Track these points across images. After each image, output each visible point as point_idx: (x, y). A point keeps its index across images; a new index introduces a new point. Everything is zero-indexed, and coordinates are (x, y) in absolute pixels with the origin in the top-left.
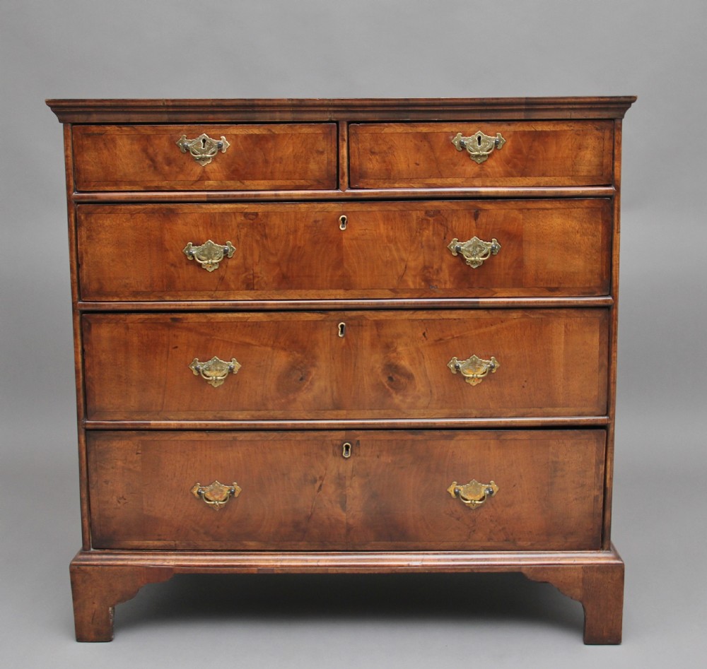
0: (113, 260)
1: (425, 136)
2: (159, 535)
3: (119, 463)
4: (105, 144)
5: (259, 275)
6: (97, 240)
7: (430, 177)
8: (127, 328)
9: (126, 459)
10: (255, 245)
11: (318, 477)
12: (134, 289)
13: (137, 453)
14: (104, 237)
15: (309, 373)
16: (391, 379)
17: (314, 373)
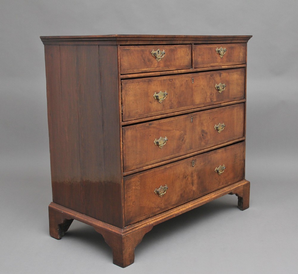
0: (133, 103)
1: (211, 49)
2: (145, 213)
3: (134, 187)
4: (130, 54)
5: (173, 103)
6: (128, 95)
7: (211, 63)
8: (136, 130)
9: (135, 185)
10: (172, 91)
11: (187, 175)
12: (139, 114)
13: (139, 182)
14: (131, 93)
15: (184, 138)
16: (203, 135)
17: (185, 137)
